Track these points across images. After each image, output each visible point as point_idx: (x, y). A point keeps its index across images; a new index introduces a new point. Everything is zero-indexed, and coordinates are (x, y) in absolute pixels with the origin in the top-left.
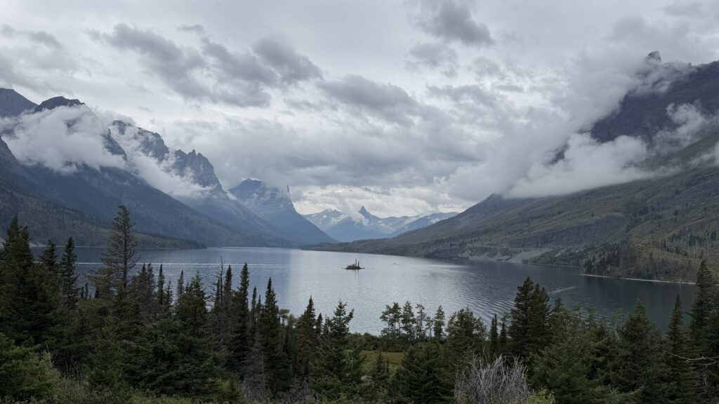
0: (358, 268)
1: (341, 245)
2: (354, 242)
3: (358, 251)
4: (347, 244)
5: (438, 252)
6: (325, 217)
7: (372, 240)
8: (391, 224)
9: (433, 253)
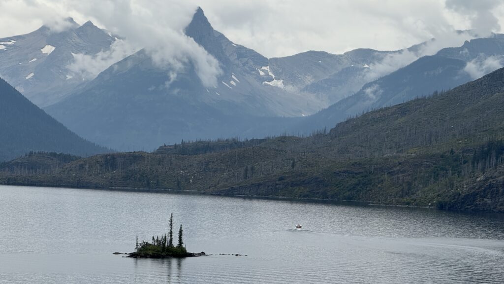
0: (181, 254)
1: (111, 161)
2: (163, 150)
3: (178, 187)
4: (136, 157)
5: (490, 189)
6: (48, 49)
7: (234, 144)
8: (309, 80)
9: (471, 197)
